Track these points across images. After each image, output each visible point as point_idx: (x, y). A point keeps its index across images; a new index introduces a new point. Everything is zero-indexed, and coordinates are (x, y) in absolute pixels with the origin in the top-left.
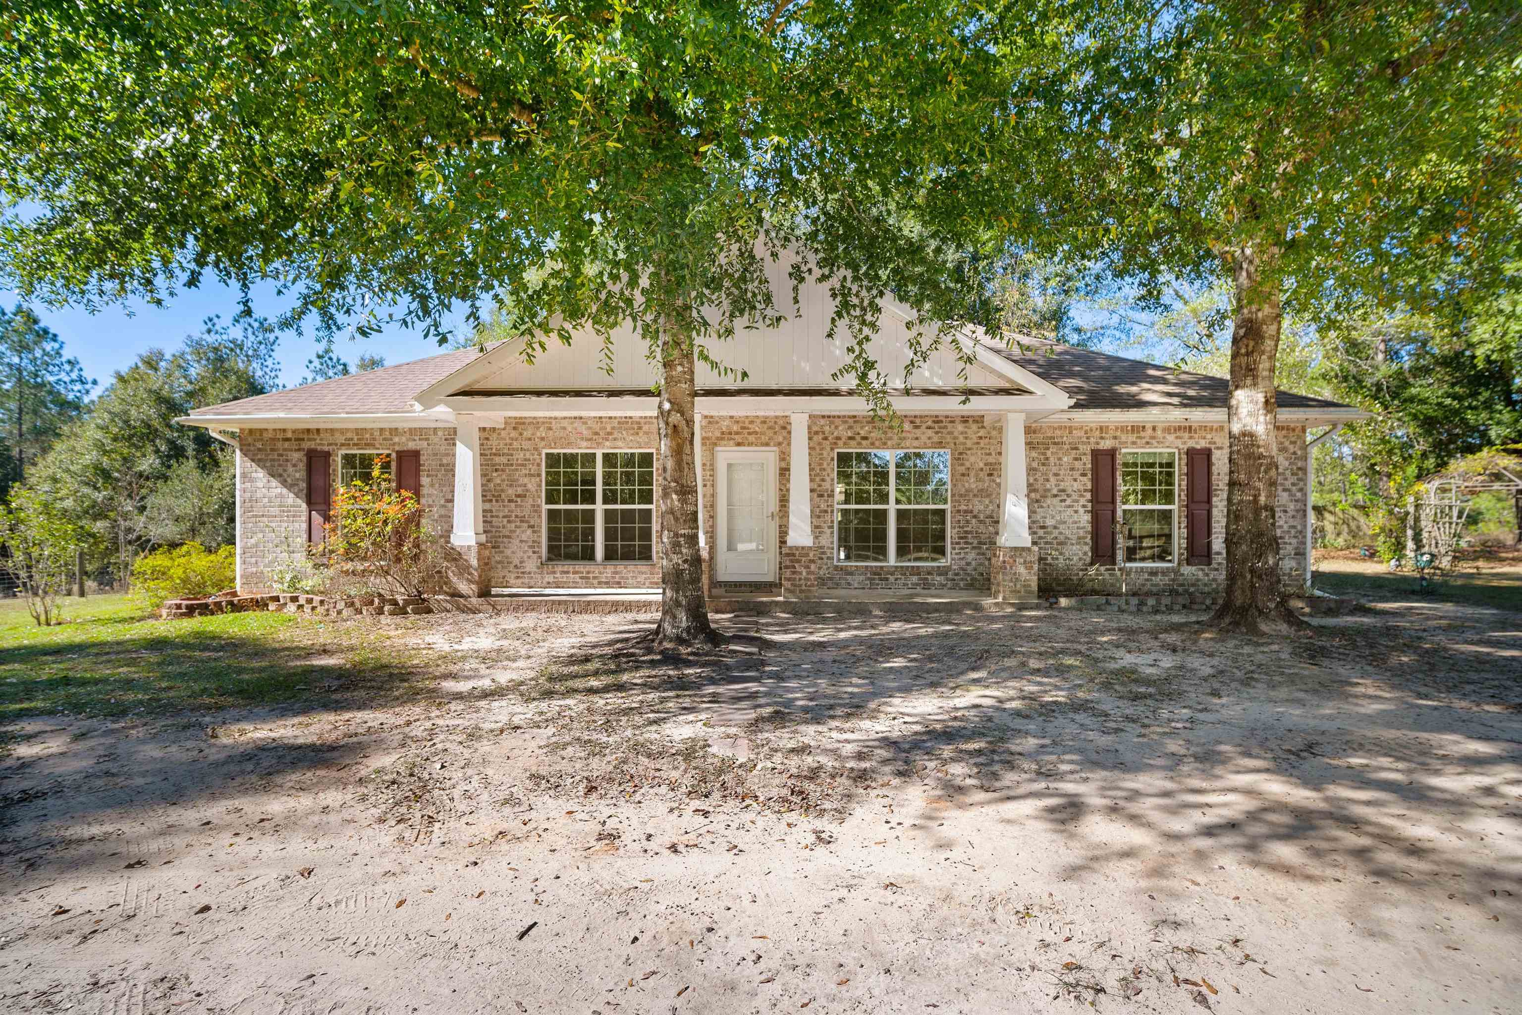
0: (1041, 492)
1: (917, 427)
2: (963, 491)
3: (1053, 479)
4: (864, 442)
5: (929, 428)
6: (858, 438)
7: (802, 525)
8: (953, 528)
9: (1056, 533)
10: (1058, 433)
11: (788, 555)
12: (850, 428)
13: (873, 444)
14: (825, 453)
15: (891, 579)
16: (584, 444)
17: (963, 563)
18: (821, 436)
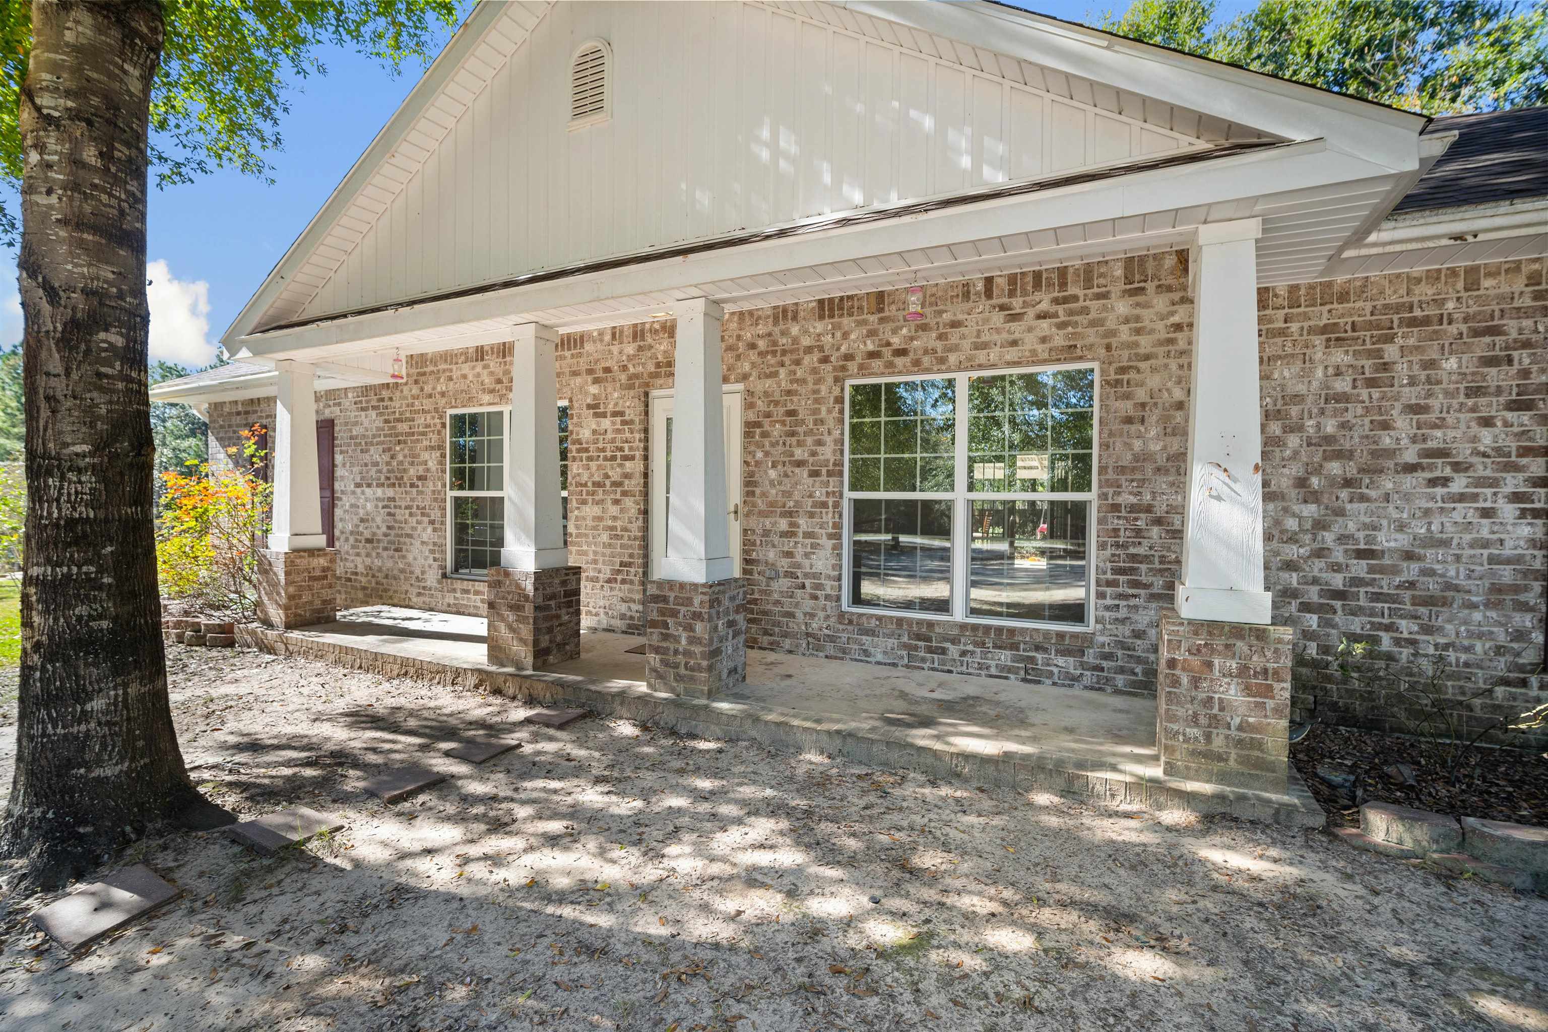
0: (1363, 457)
1: (1015, 317)
2: (1127, 459)
3: (1403, 425)
4: (900, 361)
5: (1041, 316)
6: (887, 352)
7: (688, 536)
8: (1102, 546)
9: (1411, 570)
10: (1426, 291)
11: (656, 599)
12: (872, 333)
13: (917, 363)
14: (824, 389)
15: (953, 651)
16: (486, 398)
17: (1126, 630)
18: (816, 356)
